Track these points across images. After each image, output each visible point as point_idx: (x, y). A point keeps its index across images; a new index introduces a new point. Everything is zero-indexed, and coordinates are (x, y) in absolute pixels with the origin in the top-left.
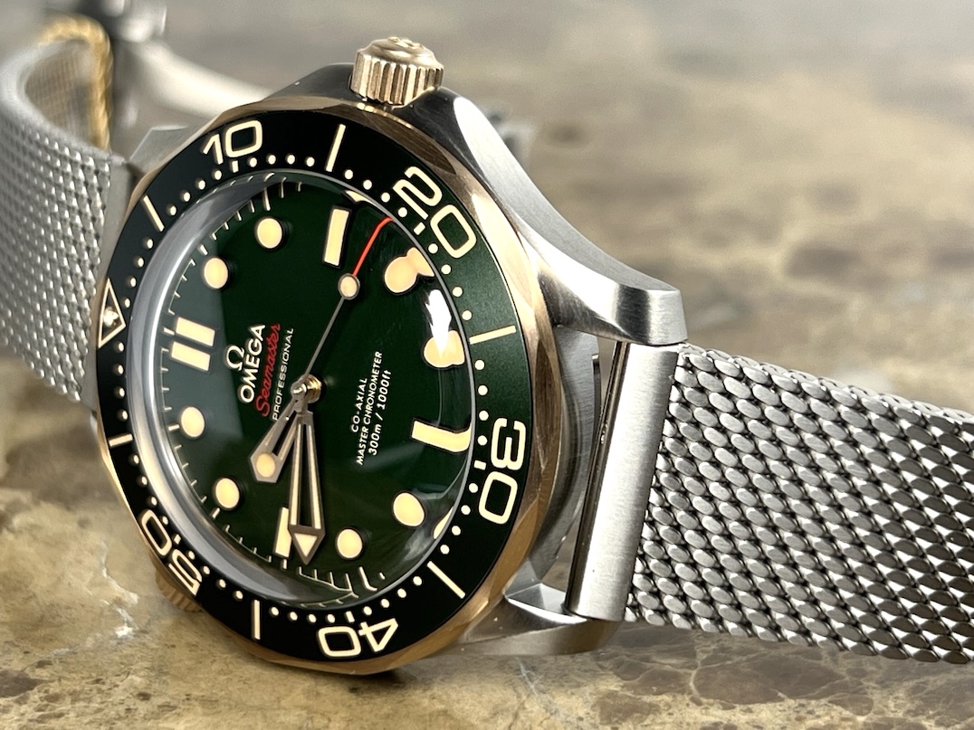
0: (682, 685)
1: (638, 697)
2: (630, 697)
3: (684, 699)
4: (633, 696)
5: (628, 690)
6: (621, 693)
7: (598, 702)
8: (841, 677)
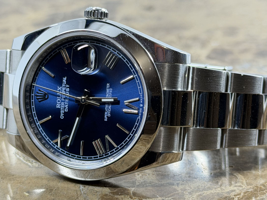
0: (128, 193)
1: (114, 196)
2: (111, 196)
3: (128, 197)
4: (112, 196)
5: (111, 194)
6: (109, 194)
7: (101, 197)
8: (177, 191)
